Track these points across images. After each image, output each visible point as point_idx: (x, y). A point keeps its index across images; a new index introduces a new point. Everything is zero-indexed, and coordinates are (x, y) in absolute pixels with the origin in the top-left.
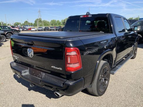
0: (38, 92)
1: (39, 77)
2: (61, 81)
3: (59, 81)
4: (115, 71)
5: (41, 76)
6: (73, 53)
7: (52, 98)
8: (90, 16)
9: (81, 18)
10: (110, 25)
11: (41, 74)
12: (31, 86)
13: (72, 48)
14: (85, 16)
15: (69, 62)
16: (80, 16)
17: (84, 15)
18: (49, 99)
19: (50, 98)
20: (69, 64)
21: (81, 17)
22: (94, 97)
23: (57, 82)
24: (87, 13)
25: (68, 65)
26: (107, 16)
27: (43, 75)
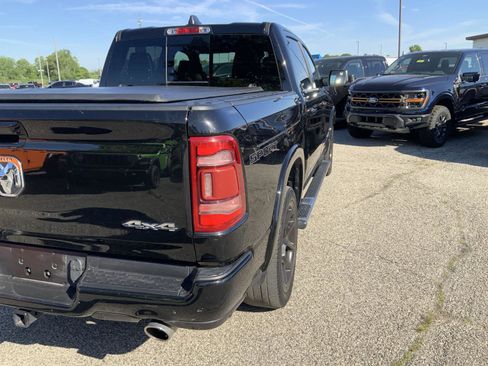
0: (37, 345)
1: (50, 278)
2: (169, 278)
3: (163, 278)
4: (305, 216)
5: (64, 274)
6: (221, 159)
7: (108, 357)
8: (203, 32)
9: (169, 36)
10: (280, 62)
11: (61, 263)
12: (19, 322)
13: (213, 140)
14: (187, 31)
15: (208, 193)
16: (163, 30)
17: (181, 28)
18: (95, 360)
19: (100, 356)
20: (208, 201)
21: (169, 32)
22: (261, 314)
23: (153, 282)
24: (190, 21)
25: (203, 208)
26: (267, 30)
27: (73, 266)
